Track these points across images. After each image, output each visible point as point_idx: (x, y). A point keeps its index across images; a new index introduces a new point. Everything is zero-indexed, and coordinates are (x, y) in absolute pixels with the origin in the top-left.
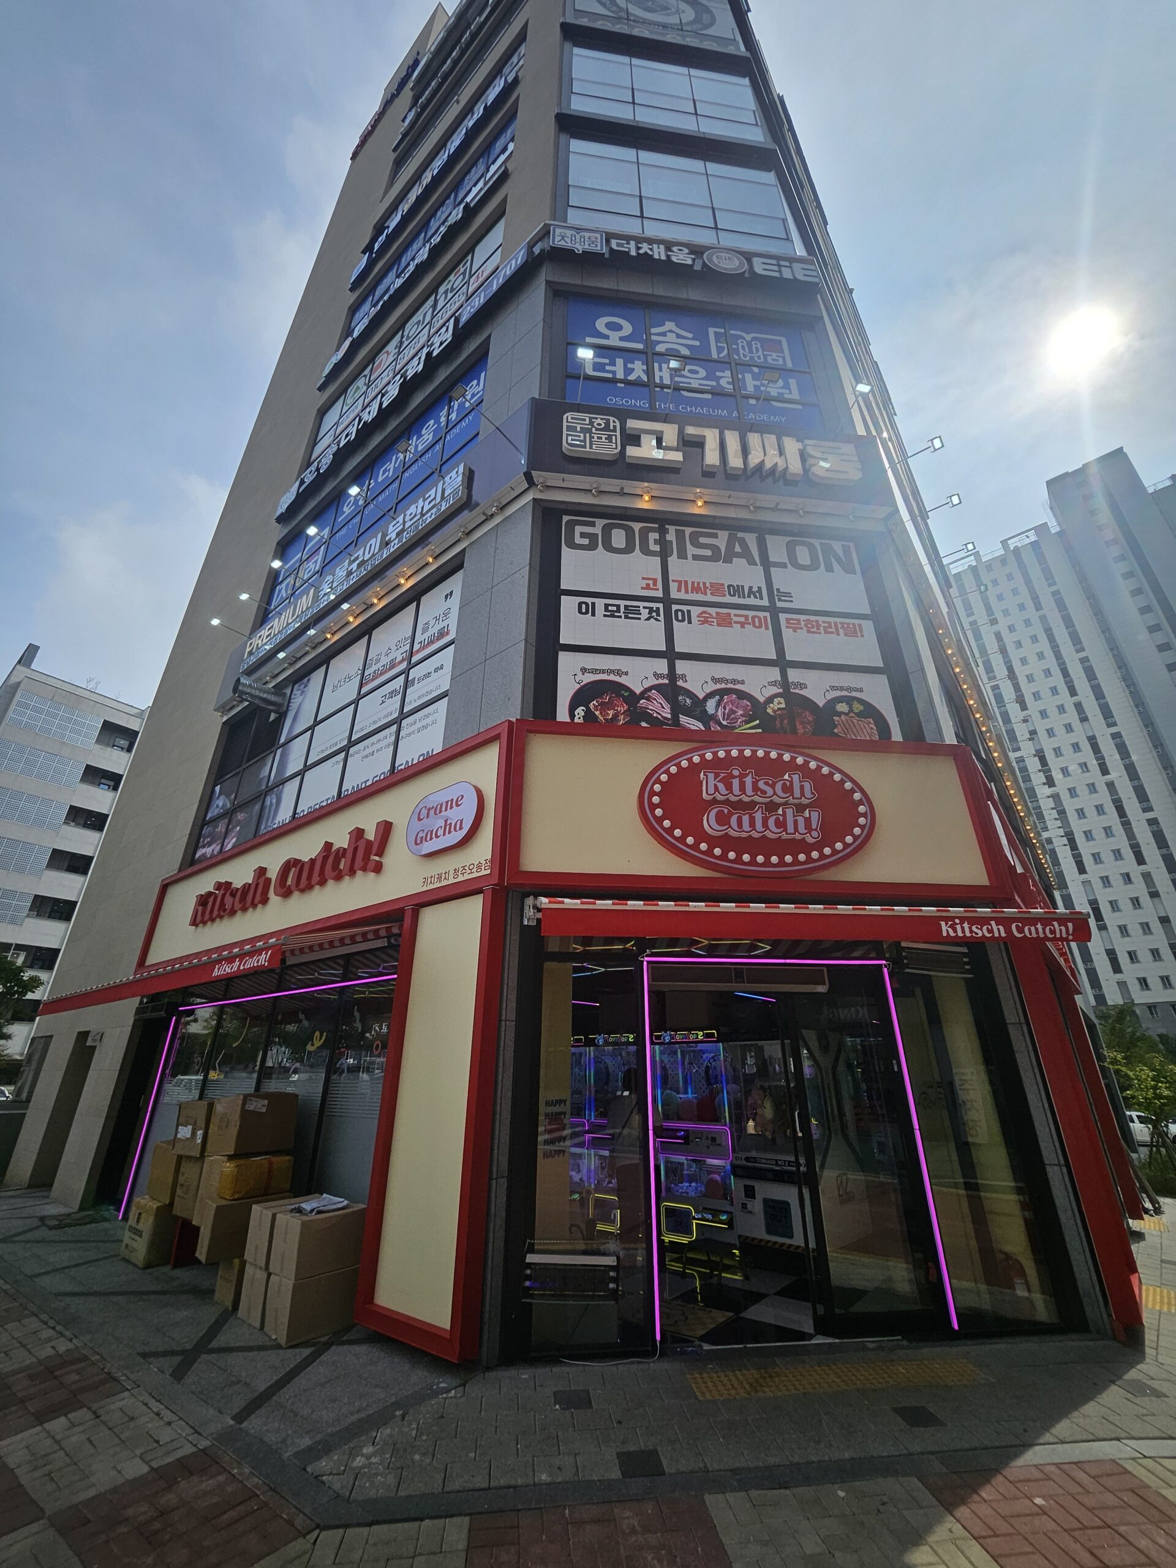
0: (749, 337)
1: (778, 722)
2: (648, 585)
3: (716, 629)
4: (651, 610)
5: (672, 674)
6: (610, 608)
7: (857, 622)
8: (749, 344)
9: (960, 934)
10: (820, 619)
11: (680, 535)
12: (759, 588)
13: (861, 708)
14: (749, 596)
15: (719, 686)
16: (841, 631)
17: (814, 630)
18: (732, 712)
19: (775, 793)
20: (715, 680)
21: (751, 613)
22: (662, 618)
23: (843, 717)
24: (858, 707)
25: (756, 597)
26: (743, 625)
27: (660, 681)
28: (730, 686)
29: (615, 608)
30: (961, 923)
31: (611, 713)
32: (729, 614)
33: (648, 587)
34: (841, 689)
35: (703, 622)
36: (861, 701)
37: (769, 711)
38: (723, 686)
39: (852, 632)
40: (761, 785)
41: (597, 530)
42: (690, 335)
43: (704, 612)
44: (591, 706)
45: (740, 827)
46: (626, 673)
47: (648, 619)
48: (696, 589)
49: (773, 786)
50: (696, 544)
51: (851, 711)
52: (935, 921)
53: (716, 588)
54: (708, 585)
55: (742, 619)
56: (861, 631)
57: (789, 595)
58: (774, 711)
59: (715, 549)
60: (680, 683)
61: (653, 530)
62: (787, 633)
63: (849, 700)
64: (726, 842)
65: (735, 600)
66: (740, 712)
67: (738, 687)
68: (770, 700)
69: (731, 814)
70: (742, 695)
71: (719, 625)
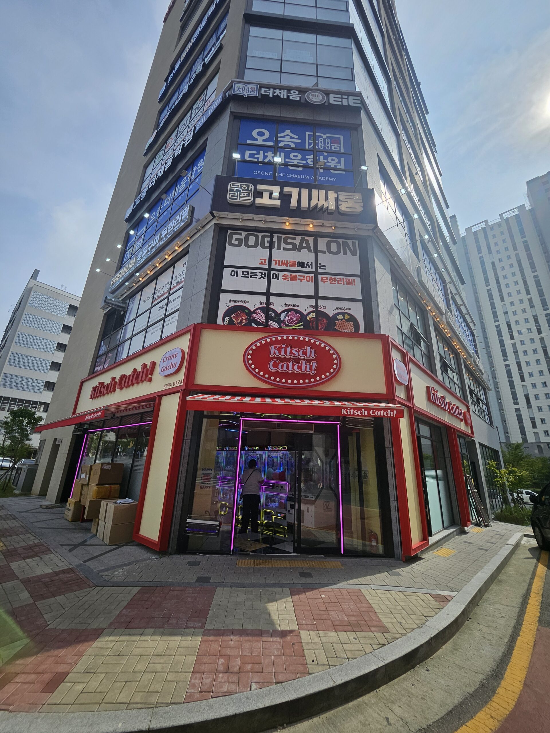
0: (325, 136)
1: (311, 324)
2: (262, 262)
3: (289, 282)
4: (262, 274)
5: (268, 303)
6: (244, 273)
7: (353, 278)
8: (324, 140)
9: (349, 413)
10: (337, 277)
11: (279, 238)
12: (312, 263)
13: (349, 317)
14: (306, 267)
15: (287, 308)
16: (345, 283)
17: (333, 282)
18: (292, 319)
19: (299, 355)
20: (286, 305)
21: (306, 275)
22: (266, 278)
23: (340, 321)
24: (347, 317)
25: (309, 267)
26: (301, 280)
27: (262, 306)
28: (292, 307)
29: (246, 273)
30: (350, 410)
31: (240, 319)
32: (296, 275)
33: (262, 263)
34: (341, 309)
35: (284, 279)
36: (349, 314)
37: (308, 318)
38: (289, 307)
39: (349, 283)
40: (294, 351)
41: (243, 237)
42: (297, 137)
43: (285, 275)
44: (232, 316)
45: (283, 368)
46: (248, 302)
47: (260, 278)
48: (283, 264)
49: (298, 352)
50: (286, 243)
51: (344, 318)
52: (340, 408)
53: (292, 263)
54: (289, 262)
55: (302, 278)
56: (354, 282)
57: (324, 266)
58: (310, 319)
59: (294, 245)
60: (271, 306)
61: (267, 236)
62: (320, 284)
63: (343, 314)
64: (277, 374)
65: (300, 269)
66: (295, 319)
67: (296, 308)
68: (309, 314)
69: (279, 363)
70: (297, 311)
71: (291, 280)
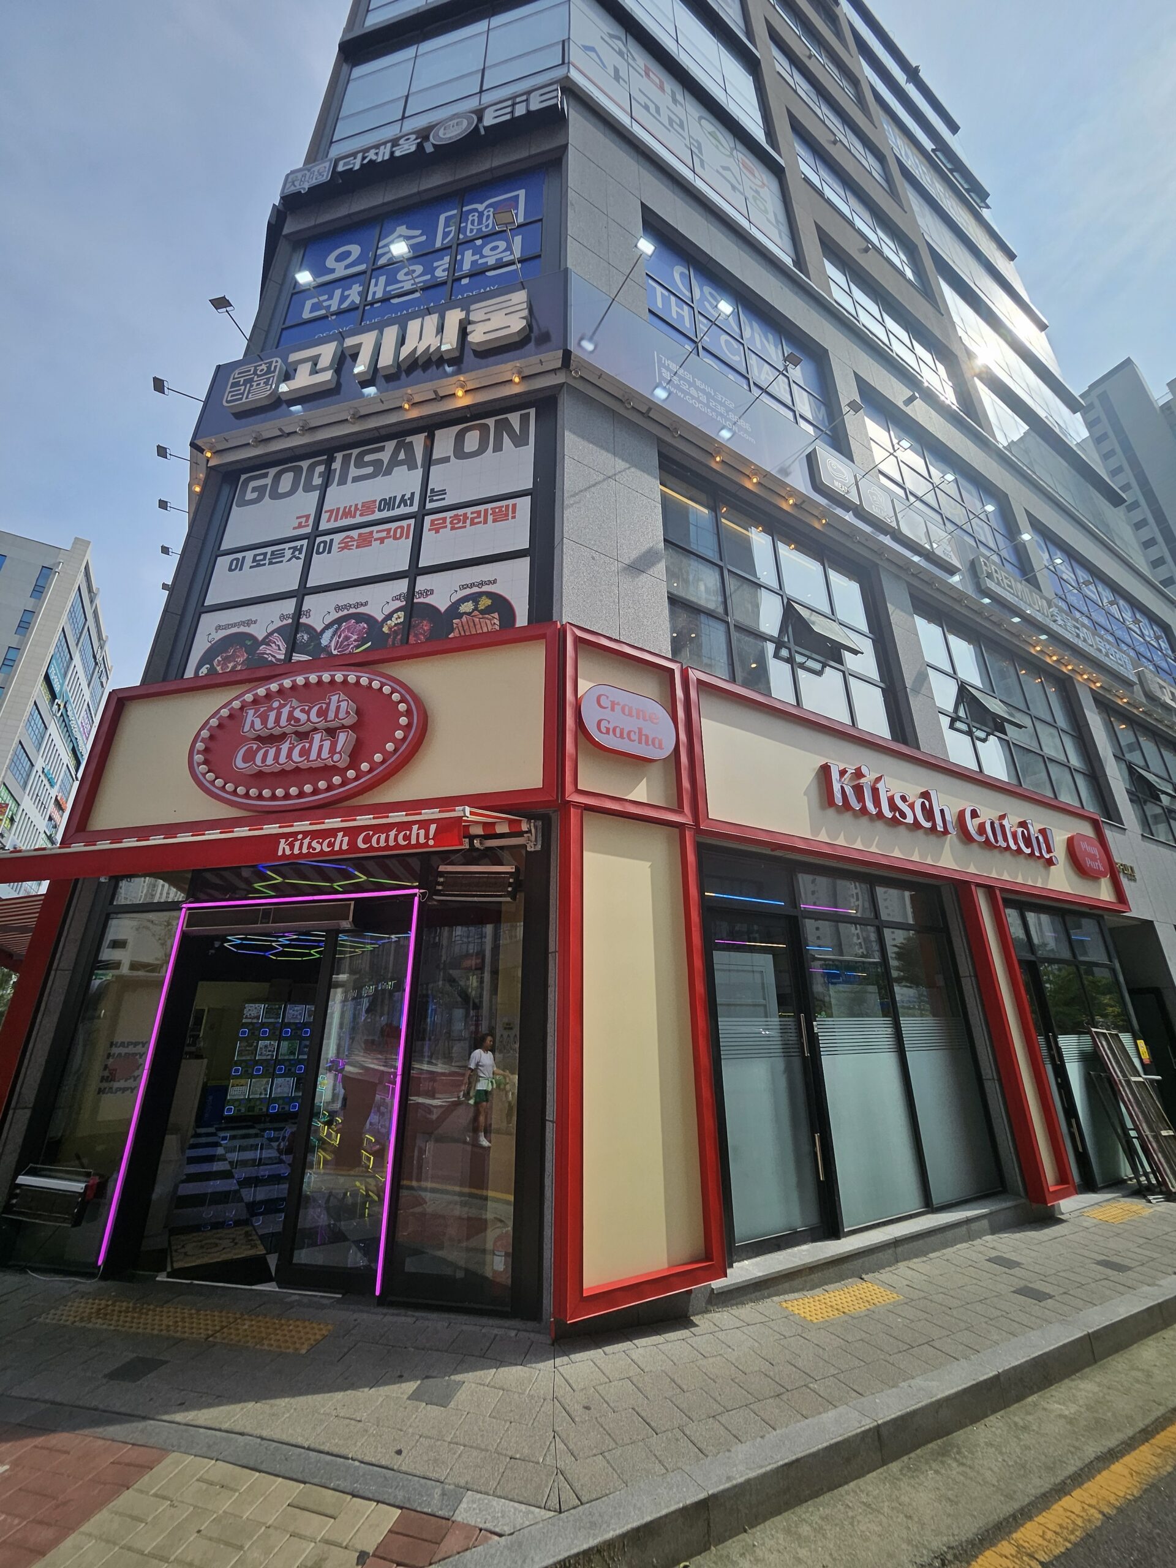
0: (480, 207)
1: (390, 641)
2: (300, 523)
3: (355, 552)
4: (295, 549)
5: (299, 612)
6: (258, 558)
7: (510, 502)
8: (481, 214)
10: (468, 510)
11: (346, 460)
12: (413, 494)
13: (489, 602)
14: (399, 507)
15: (341, 614)
16: (490, 518)
17: (461, 524)
18: (347, 638)
20: (338, 608)
21: (393, 526)
22: (302, 556)
23: (464, 619)
24: (485, 602)
25: (405, 505)
26: (382, 540)
27: (285, 622)
28: (352, 611)
29: (261, 557)
31: (230, 665)
32: (372, 532)
33: (300, 526)
34: (472, 585)
35: (343, 549)
36: (489, 595)
37: (385, 629)
38: (346, 612)
39: (500, 516)
40: (297, 713)
41: (268, 481)
42: (418, 232)
43: (347, 537)
44: (215, 662)
45: (268, 759)
46: (255, 622)
47: (289, 560)
48: (347, 513)
50: (360, 464)
51: (476, 609)
52: (275, 838)
53: (367, 507)
54: (359, 506)
55: (384, 534)
56: (514, 511)
57: (443, 492)
58: (390, 629)
59: (378, 463)
60: (303, 620)
61: (319, 463)
62: (427, 535)
63: (475, 598)
65: (386, 514)
66: (355, 637)
67: (361, 610)
68: (389, 617)
70: (360, 618)
71: (358, 547)
